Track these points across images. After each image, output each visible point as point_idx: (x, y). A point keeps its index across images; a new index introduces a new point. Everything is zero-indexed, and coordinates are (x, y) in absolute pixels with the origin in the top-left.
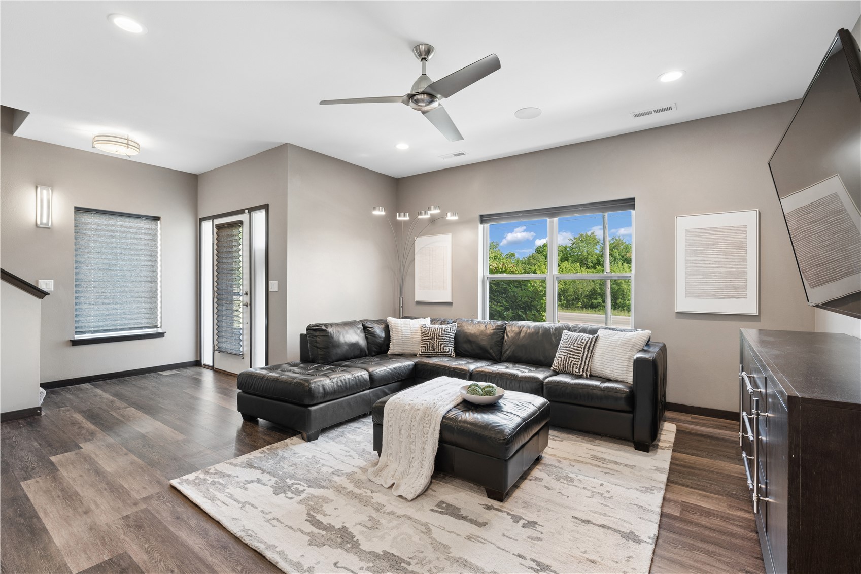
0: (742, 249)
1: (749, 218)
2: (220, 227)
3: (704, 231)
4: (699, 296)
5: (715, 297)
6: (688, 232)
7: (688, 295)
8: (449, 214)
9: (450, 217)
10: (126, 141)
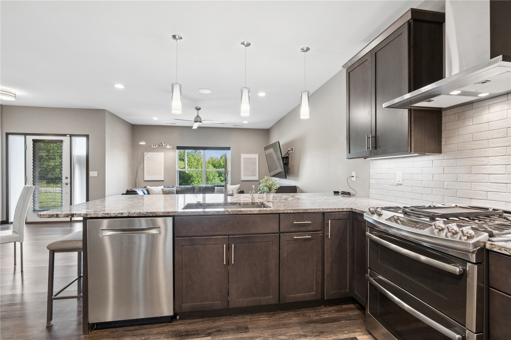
0: (255, 164)
1: (256, 156)
2: (35, 141)
3: (247, 158)
4: (246, 176)
5: (250, 176)
6: (244, 159)
7: (244, 175)
8: (168, 146)
9: (168, 147)
10: (14, 95)
